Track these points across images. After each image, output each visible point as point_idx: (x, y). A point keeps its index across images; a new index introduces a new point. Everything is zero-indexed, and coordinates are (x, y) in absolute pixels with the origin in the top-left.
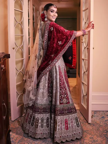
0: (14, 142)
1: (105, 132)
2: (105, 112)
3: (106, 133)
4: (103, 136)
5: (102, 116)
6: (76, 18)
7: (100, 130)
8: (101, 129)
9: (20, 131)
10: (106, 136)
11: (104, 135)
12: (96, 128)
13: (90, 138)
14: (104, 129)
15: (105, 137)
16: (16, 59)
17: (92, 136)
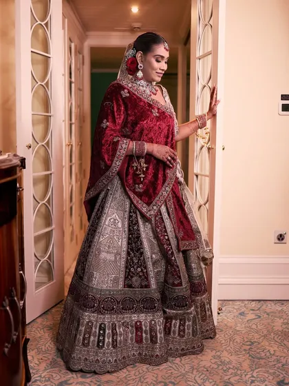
0: (34, 369)
1: (249, 343)
2: (246, 302)
3: (249, 347)
4: (244, 352)
5: (239, 312)
6: (177, 74)
7: (235, 341)
8: (238, 339)
9: (47, 346)
10: (249, 353)
11: (245, 350)
12: (226, 336)
13: (214, 357)
14: (245, 339)
15: (248, 355)
16: (34, 172)
17: (218, 353)
